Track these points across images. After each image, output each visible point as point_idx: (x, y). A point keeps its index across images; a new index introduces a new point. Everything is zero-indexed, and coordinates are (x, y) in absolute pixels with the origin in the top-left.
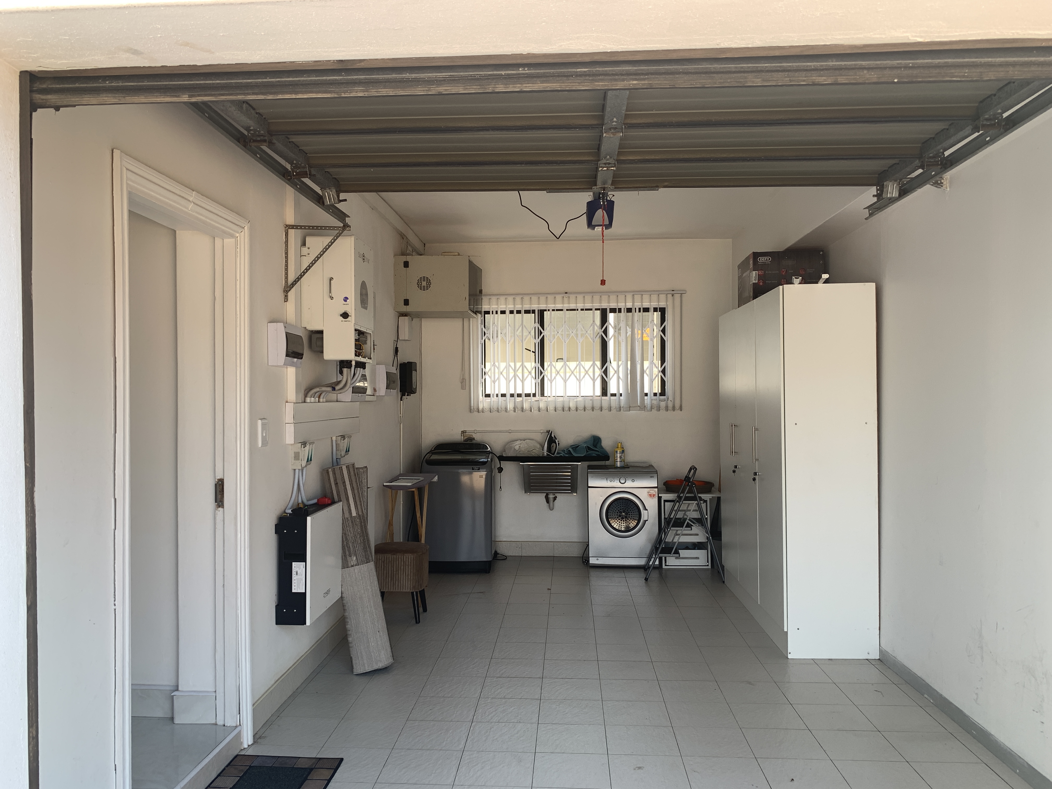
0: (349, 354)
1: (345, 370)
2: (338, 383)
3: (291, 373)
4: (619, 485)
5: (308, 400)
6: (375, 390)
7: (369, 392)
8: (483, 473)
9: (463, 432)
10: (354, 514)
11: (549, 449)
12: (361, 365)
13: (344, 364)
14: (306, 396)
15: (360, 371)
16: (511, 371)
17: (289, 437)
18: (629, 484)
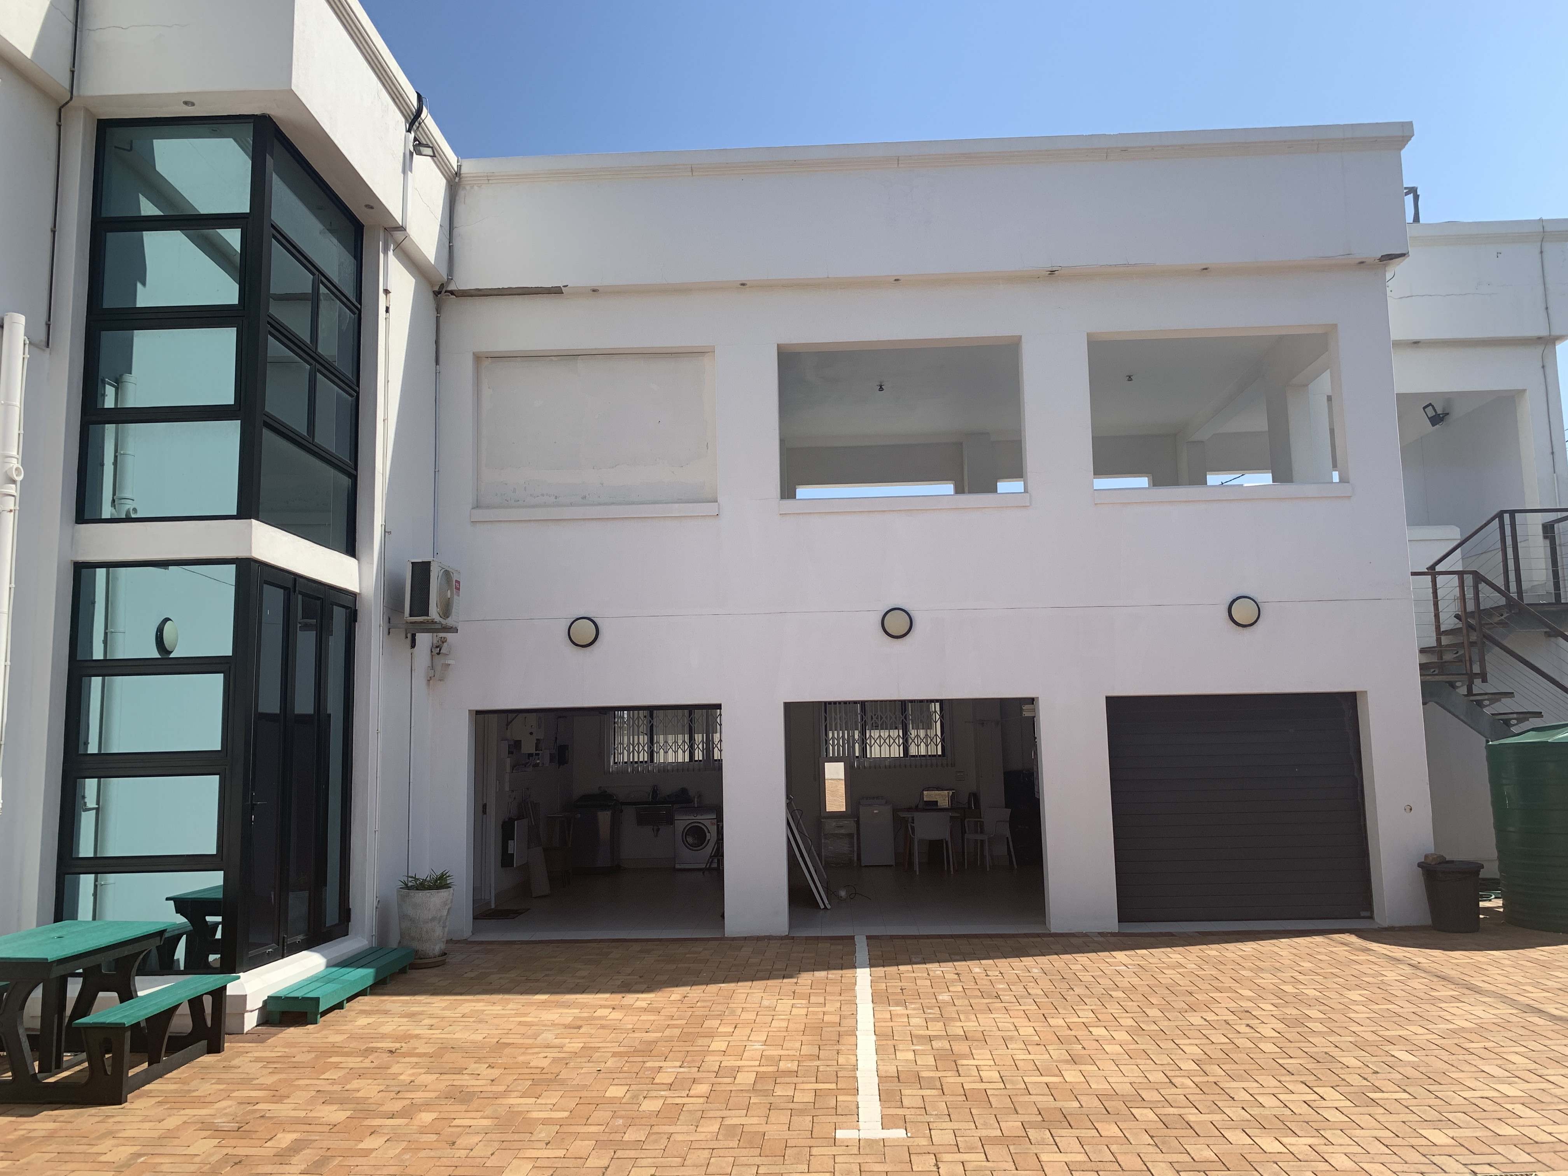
0: (533, 751)
1: (531, 758)
2: (528, 763)
3: (509, 759)
4: (694, 818)
5: (514, 771)
6: (543, 764)
7: (540, 765)
8: (609, 813)
9: (600, 787)
10: (533, 824)
11: (653, 798)
12: (538, 754)
13: (530, 755)
14: (513, 770)
15: (537, 757)
16: (631, 746)
17: (507, 788)
18: (699, 817)
